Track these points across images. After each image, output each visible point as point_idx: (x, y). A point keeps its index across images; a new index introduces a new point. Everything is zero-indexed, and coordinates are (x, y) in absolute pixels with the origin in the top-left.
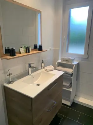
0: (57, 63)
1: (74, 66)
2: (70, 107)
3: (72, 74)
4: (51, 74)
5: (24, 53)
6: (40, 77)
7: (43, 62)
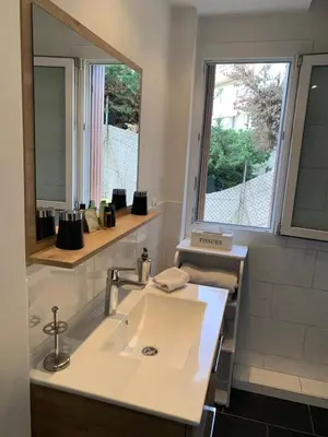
0: (177, 254)
1: (242, 263)
2: (227, 410)
3: (236, 290)
4: (178, 299)
5: (98, 229)
6: (144, 317)
7: (145, 257)
